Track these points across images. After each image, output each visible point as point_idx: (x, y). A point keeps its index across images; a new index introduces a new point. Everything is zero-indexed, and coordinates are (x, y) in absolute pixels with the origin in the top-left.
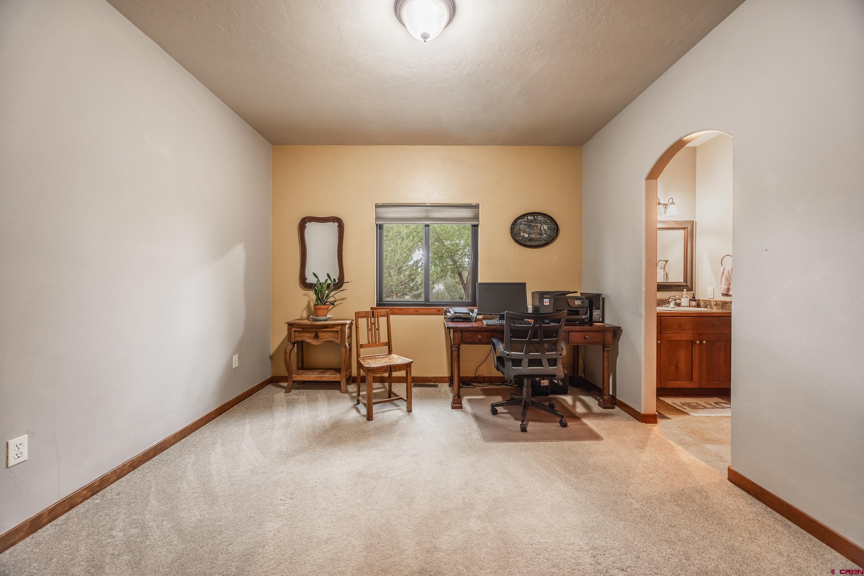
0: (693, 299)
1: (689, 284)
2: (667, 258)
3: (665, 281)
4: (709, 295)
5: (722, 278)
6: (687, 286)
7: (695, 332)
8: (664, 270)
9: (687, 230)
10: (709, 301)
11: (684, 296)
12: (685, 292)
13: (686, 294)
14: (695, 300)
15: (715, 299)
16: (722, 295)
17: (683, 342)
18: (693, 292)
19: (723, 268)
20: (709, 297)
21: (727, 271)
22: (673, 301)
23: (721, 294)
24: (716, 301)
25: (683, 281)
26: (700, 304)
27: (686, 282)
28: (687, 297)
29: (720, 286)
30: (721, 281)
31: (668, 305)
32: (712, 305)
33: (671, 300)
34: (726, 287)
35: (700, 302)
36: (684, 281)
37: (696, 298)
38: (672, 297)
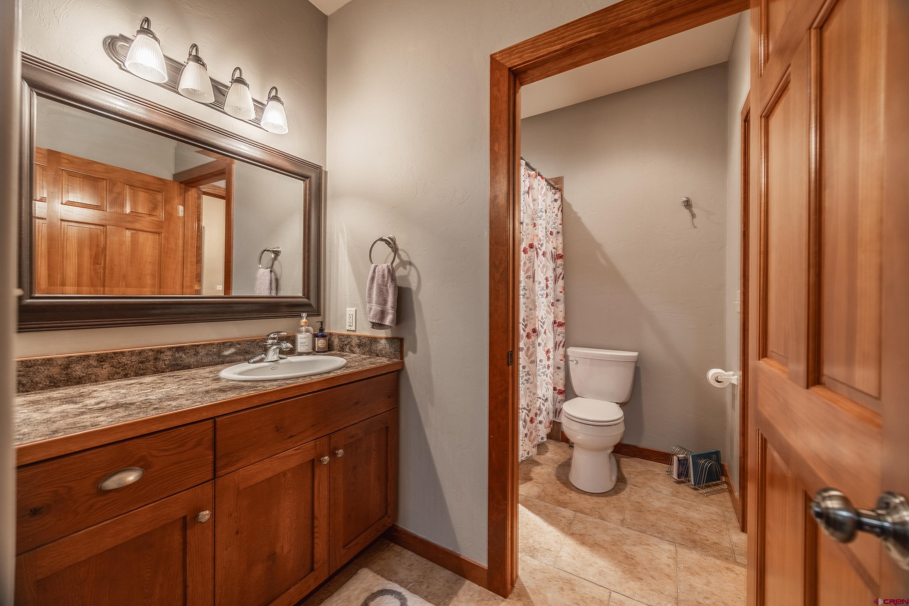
0: (320, 333)
1: (313, 301)
2: (278, 248)
3: (274, 294)
4: (348, 324)
5: (371, 288)
6: (310, 305)
7: (319, 435)
8: (271, 271)
9: (310, 182)
10: (348, 336)
11: (303, 329)
12: (304, 320)
13: (306, 322)
14: (323, 336)
15: (358, 333)
16: (373, 327)
17: (289, 475)
18: (320, 319)
19: (373, 266)
20: (348, 328)
21: (381, 273)
22: (275, 347)
23: (371, 325)
24: (359, 337)
25: (300, 294)
26: (333, 342)
27: (308, 298)
28: (307, 331)
29: (368, 306)
30: (370, 295)
31: (263, 356)
32: (354, 344)
33: (270, 341)
34: (379, 309)
35: (333, 339)
36: (304, 294)
37: (327, 331)
38: (272, 336)
